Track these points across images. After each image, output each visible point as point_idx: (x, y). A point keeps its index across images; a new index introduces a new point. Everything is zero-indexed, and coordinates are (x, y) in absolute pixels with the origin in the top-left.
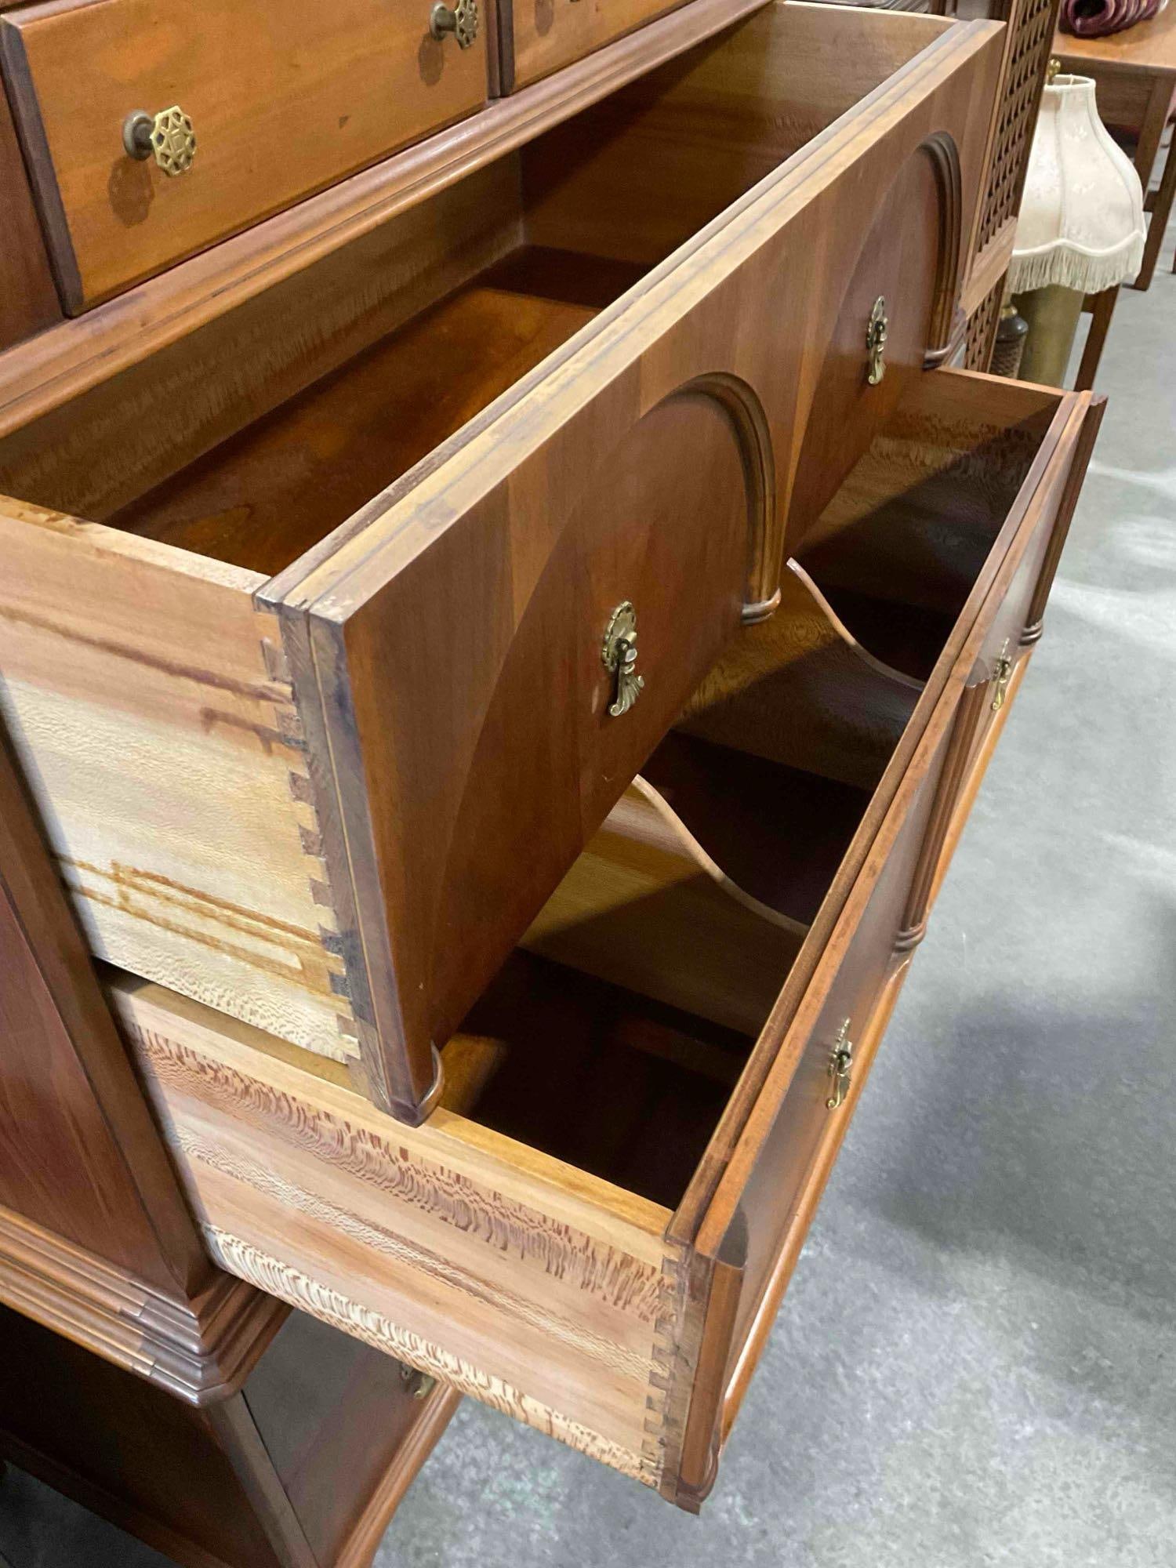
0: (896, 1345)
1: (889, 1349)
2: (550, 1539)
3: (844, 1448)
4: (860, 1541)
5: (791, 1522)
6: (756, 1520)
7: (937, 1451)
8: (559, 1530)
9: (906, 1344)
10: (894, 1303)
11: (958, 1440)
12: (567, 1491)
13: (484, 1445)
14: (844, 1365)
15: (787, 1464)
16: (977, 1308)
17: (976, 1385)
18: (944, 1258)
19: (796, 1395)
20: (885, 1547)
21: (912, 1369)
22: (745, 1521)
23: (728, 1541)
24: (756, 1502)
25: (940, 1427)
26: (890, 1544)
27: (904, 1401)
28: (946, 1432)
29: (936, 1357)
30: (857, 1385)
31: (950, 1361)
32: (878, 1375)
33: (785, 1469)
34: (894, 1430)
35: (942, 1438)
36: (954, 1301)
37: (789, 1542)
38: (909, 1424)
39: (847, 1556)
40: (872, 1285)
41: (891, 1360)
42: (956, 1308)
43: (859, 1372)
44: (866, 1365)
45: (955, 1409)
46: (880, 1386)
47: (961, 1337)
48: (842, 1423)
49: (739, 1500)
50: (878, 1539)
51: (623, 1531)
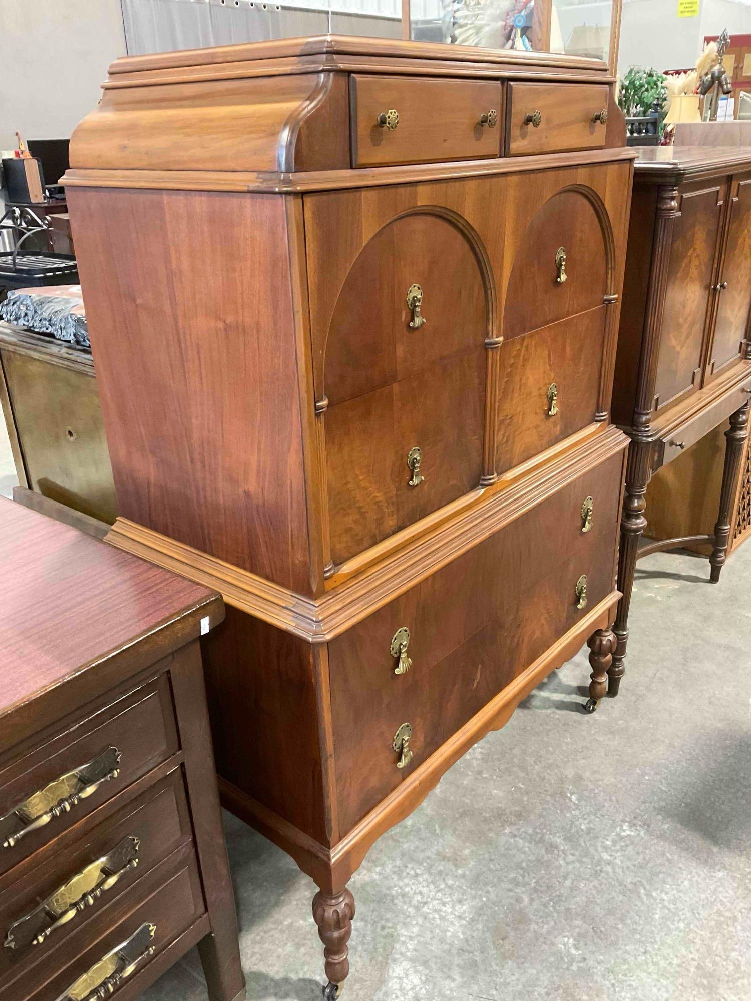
0: (680, 885)
1: (674, 887)
2: (458, 937)
3: (639, 929)
4: (643, 975)
5: (602, 958)
6: (580, 952)
7: (698, 941)
8: (463, 934)
9: (685, 886)
10: (681, 865)
11: (713, 939)
12: (471, 916)
13: (428, 886)
14: (645, 889)
15: (603, 929)
16: (734, 878)
17: (728, 914)
18: (715, 850)
19: (613, 898)
20: (658, 981)
21: (688, 899)
22: (573, 951)
23: (562, 959)
24: (582, 943)
25: (702, 930)
26: (662, 980)
27: (681, 913)
28: (706, 934)
29: (703, 896)
30: (652, 901)
31: (713, 900)
32: (665, 897)
33: (601, 932)
34: (672, 927)
35: (702, 935)
36: (719, 871)
37: (599, 968)
38: (682, 925)
39: (634, 981)
40: (668, 855)
41: (675, 892)
42: (720, 875)
43: (654, 894)
44: (659, 892)
45: (713, 923)
46: (666, 903)
47: (721, 889)
48: (640, 917)
49: (571, 941)
50: (655, 977)
51: (501, 942)
